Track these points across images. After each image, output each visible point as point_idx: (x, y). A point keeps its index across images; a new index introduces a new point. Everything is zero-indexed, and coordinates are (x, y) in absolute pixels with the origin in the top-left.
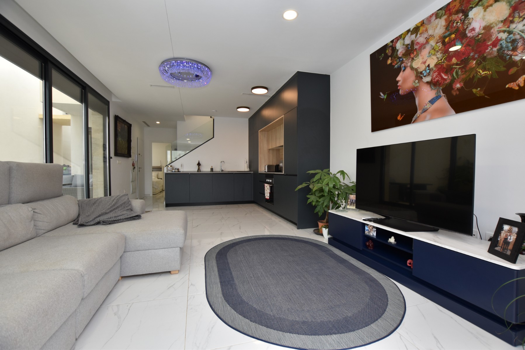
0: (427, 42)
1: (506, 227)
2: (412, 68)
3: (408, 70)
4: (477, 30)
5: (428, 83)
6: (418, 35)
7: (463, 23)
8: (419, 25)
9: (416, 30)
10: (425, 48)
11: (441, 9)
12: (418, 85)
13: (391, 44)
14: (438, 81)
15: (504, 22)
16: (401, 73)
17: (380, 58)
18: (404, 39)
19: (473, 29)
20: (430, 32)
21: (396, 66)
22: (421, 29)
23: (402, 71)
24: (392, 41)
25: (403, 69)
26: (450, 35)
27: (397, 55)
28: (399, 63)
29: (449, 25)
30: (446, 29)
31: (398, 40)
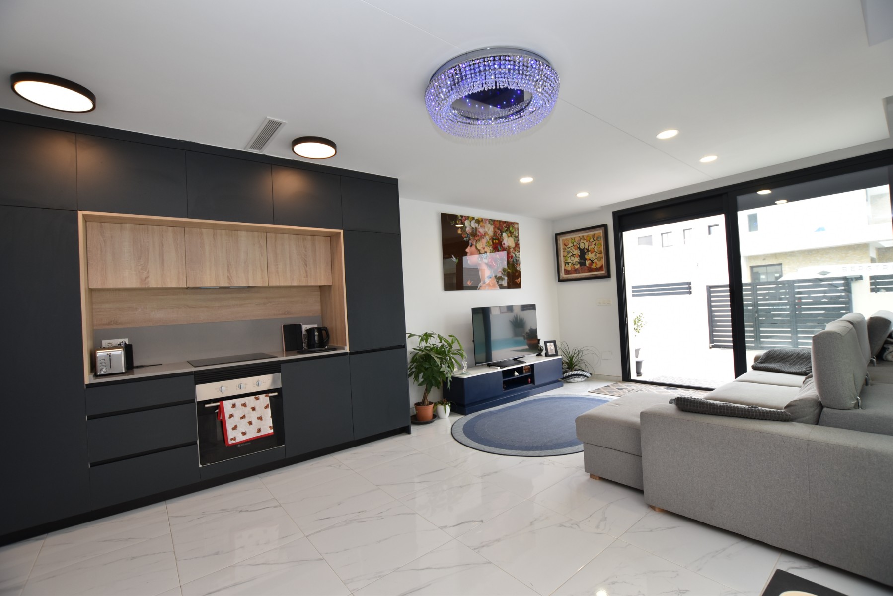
0: (485, 235)
1: (548, 344)
2: (476, 248)
3: (473, 248)
4: (506, 246)
5: (486, 263)
6: (480, 227)
7: (501, 237)
8: (480, 220)
9: (478, 221)
10: (483, 238)
11: (491, 220)
12: (480, 262)
13: (460, 218)
14: (491, 265)
15: (514, 248)
16: (469, 247)
17: (451, 223)
18: (470, 221)
19: (504, 244)
20: (486, 230)
21: (465, 239)
22: (481, 223)
23: (470, 246)
24: (462, 216)
25: (470, 245)
26: (496, 240)
27: (466, 230)
28: (468, 238)
29: (495, 233)
30: (494, 234)
31: (466, 219)
